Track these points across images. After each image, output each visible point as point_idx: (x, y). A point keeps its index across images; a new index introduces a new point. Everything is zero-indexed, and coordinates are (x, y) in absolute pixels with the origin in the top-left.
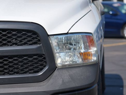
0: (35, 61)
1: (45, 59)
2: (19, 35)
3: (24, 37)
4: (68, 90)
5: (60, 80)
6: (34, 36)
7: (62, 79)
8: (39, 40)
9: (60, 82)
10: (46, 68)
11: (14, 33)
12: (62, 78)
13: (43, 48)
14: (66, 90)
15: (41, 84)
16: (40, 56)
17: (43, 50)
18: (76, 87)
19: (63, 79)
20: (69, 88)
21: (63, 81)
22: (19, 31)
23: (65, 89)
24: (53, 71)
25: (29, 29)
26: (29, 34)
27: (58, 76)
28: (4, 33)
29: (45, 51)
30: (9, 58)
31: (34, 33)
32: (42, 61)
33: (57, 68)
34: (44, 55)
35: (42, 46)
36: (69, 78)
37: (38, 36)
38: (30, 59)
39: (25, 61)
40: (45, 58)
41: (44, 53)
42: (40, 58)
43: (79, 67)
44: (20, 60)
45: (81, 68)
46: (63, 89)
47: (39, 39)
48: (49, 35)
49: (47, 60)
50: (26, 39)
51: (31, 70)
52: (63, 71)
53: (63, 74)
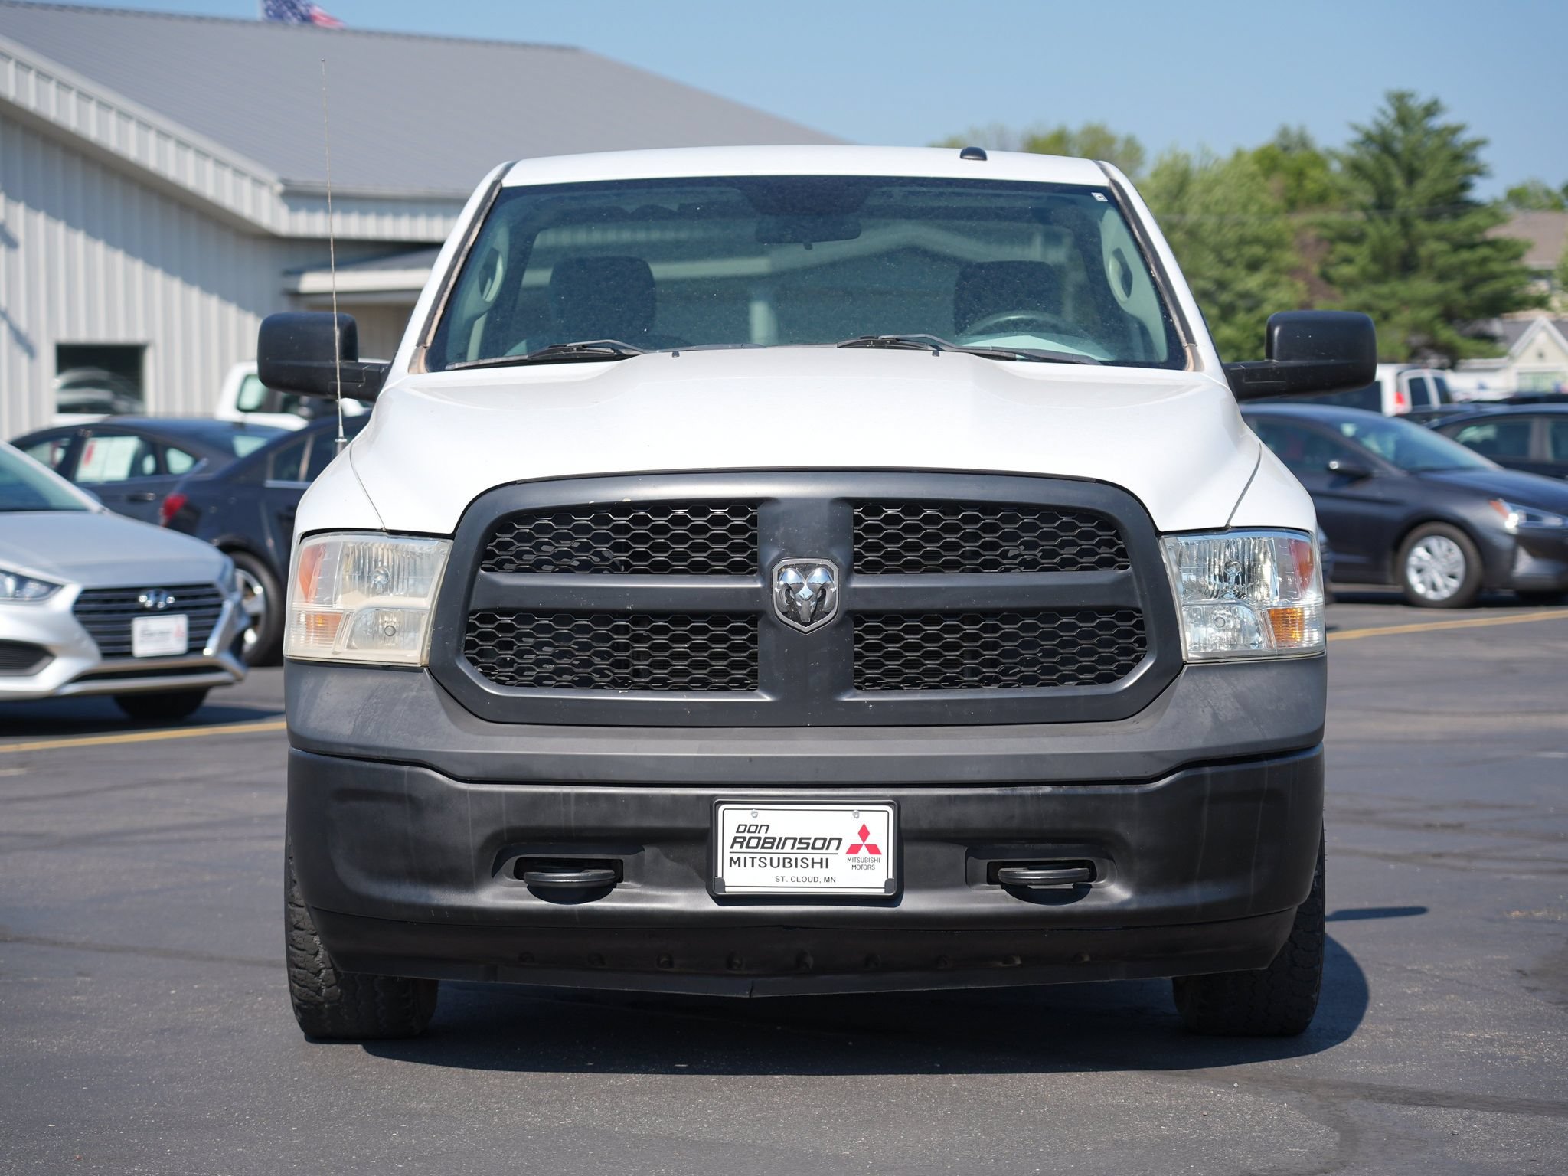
0: (1105, 634)
1: (1143, 630)
2: (1047, 527)
3: (1067, 536)
4: (1238, 752)
5: (1203, 711)
6: (1105, 535)
7: (1208, 710)
8: (1122, 553)
9: (1205, 719)
10: (1147, 665)
11: (1027, 519)
12: (1211, 707)
13: (1135, 584)
14: (1230, 753)
15: (1128, 725)
16: (1125, 614)
17: (1138, 592)
18: (1266, 742)
19: (1214, 710)
20: (1241, 745)
21: (1215, 716)
22: (1047, 512)
23: (1228, 747)
24: (1171, 678)
25: (1088, 506)
26: (1086, 527)
27: (1192, 697)
28: (988, 519)
29: (1143, 597)
30: (1006, 620)
31: (1105, 522)
32: (1128, 634)
33: (1186, 667)
34: (1139, 611)
35: (1134, 577)
36: (1237, 709)
37: (1117, 536)
38: (1086, 626)
39: (1066, 635)
40: (1140, 625)
41: (1140, 605)
42: (1125, 625)
43: (1265, 665)
44: (1047, 627)
45: (1274, 672)
46: (1218, 748)
47: (1123, 546)
48: (1159, 534)
49: (1151, 631)
50: (1075, 544)
51: (1083, 670)
52: (1210, 680)
53: (1213, 692)
